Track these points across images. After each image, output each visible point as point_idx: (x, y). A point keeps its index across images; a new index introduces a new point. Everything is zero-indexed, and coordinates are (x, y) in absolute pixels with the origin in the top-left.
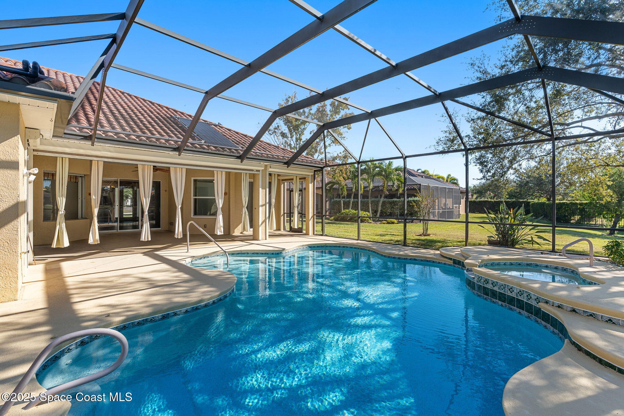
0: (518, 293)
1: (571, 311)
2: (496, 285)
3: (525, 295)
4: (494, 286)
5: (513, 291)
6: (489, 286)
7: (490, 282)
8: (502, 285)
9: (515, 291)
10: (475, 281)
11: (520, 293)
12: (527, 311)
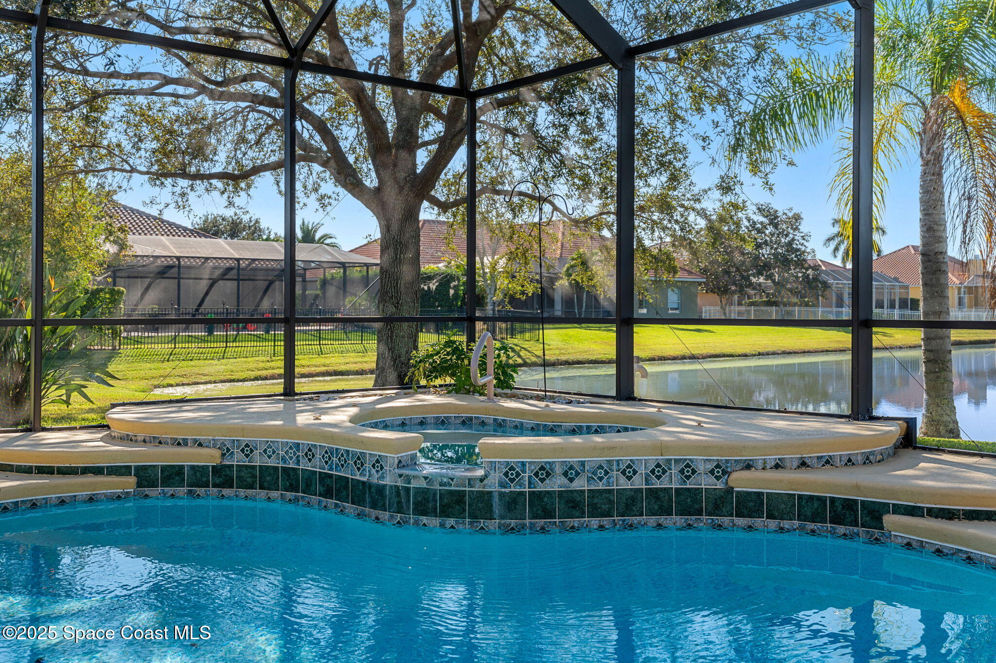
0: (653, 472)
1: (799, 467)
2: (577, 474)
3: (674, 470)
4: (571, 480)
5: (635, 472)
6: (556, 484)
7: (558, 470)
8: (601, 467)
9: (642, 470)
10: (493, 484)
11: (659, 470)
12: (684, 511)
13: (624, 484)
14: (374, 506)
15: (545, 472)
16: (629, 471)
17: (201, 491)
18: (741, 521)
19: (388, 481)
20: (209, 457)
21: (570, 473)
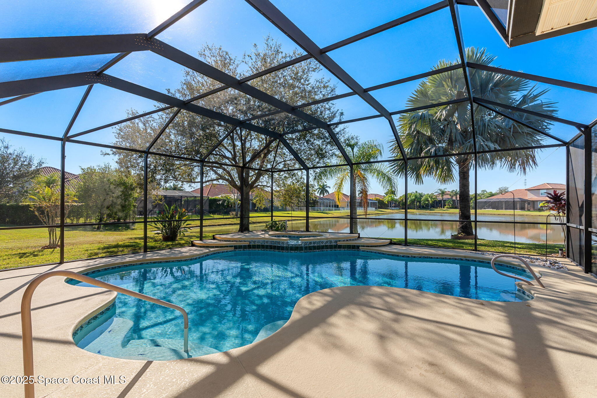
9: (324, 242)
10: (303, 245)
11: (327, 242)
12: (330, 248)
13: (322, 245)
14: (282, 250)
15: (311, 243)
16: (322, 242)
17: (245, 249)
18: (339, 249)
19: (285, 246)
20: (247, 244)
21: (314, 243)
